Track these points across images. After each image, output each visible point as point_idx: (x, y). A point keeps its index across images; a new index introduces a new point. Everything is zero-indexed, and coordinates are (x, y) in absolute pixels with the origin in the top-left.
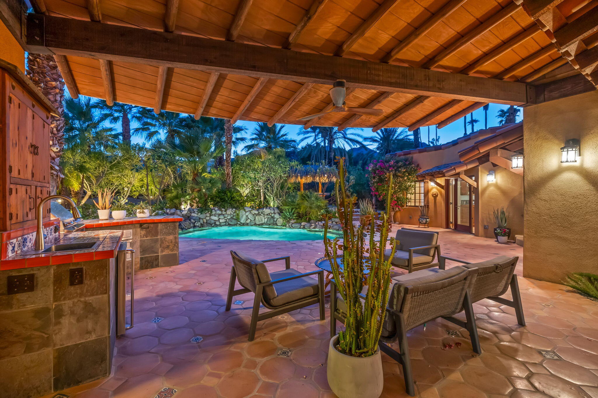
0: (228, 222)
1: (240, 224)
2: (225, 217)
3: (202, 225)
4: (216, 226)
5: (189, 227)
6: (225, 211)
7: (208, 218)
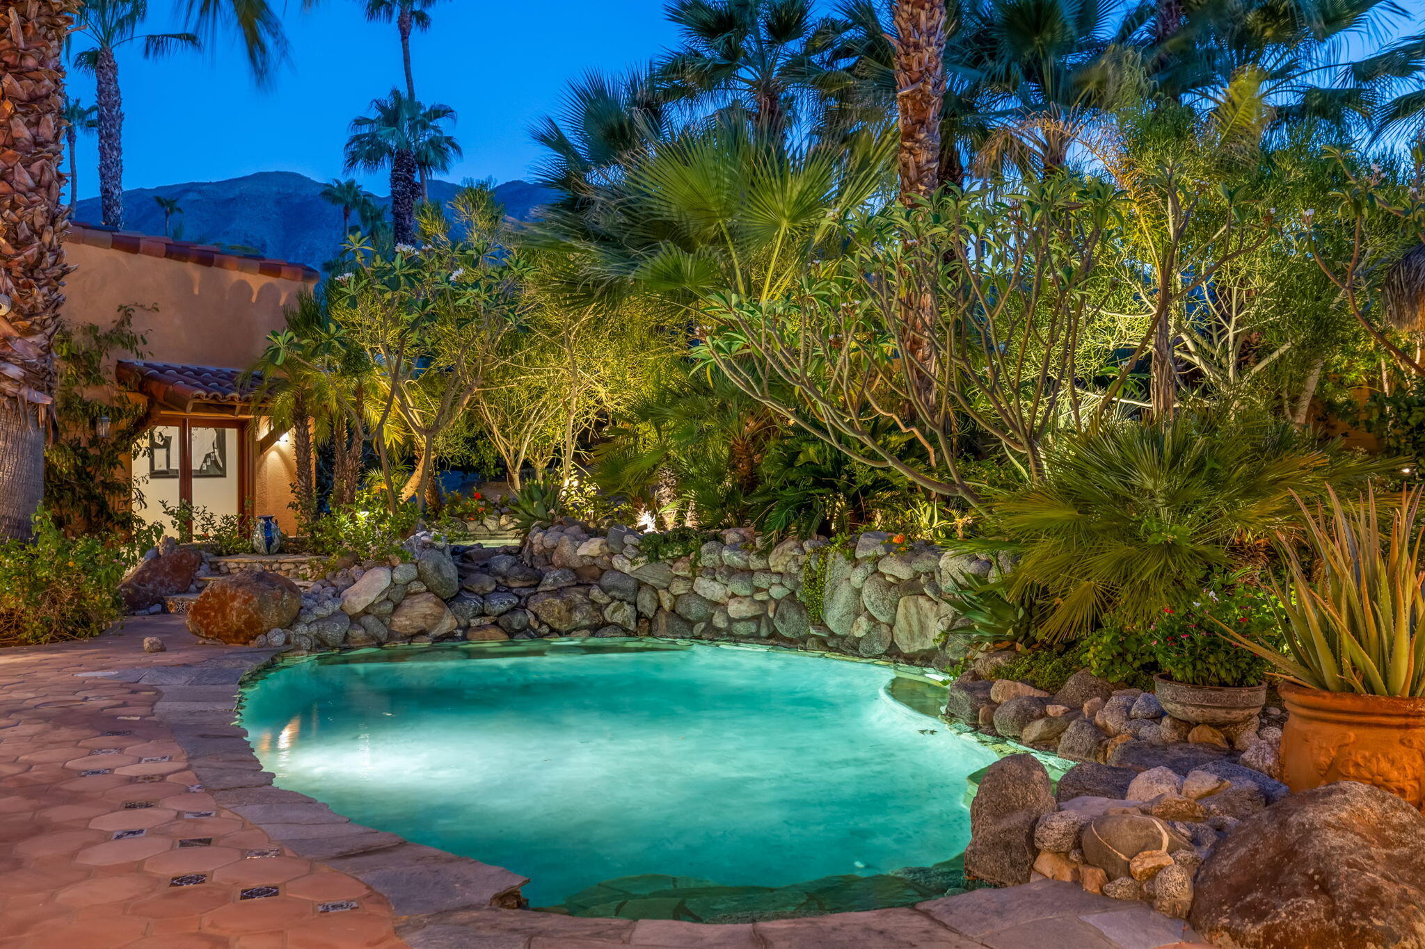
0: (770, 622)
1: (822, 643)
2: (758, 590)
3: (645, 624)
4: (714, 635)
5: (564, 627)
6: (764, 553)
7: (679, 588)
